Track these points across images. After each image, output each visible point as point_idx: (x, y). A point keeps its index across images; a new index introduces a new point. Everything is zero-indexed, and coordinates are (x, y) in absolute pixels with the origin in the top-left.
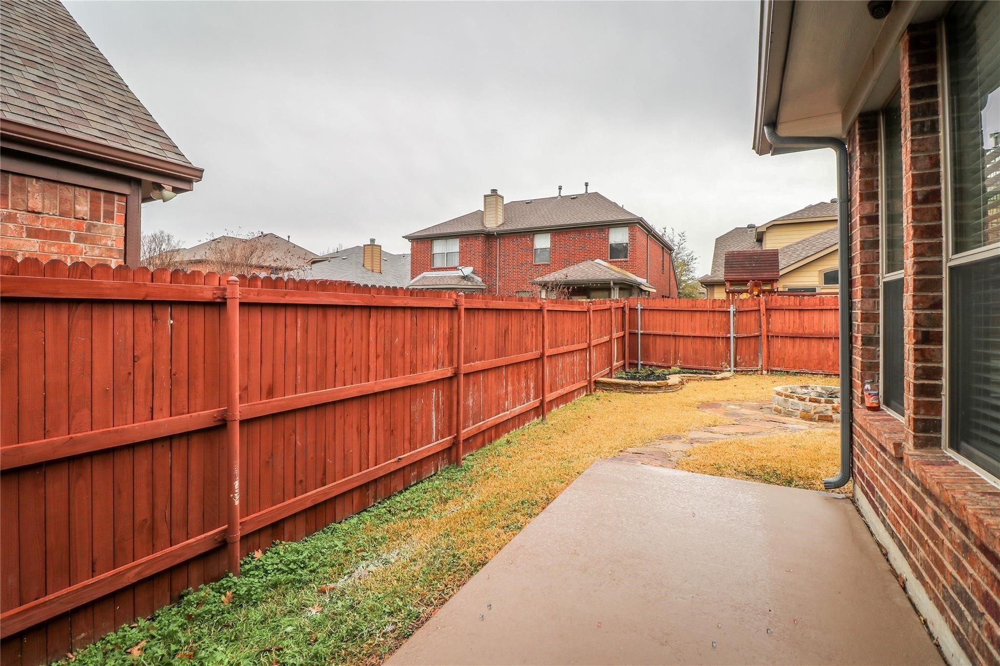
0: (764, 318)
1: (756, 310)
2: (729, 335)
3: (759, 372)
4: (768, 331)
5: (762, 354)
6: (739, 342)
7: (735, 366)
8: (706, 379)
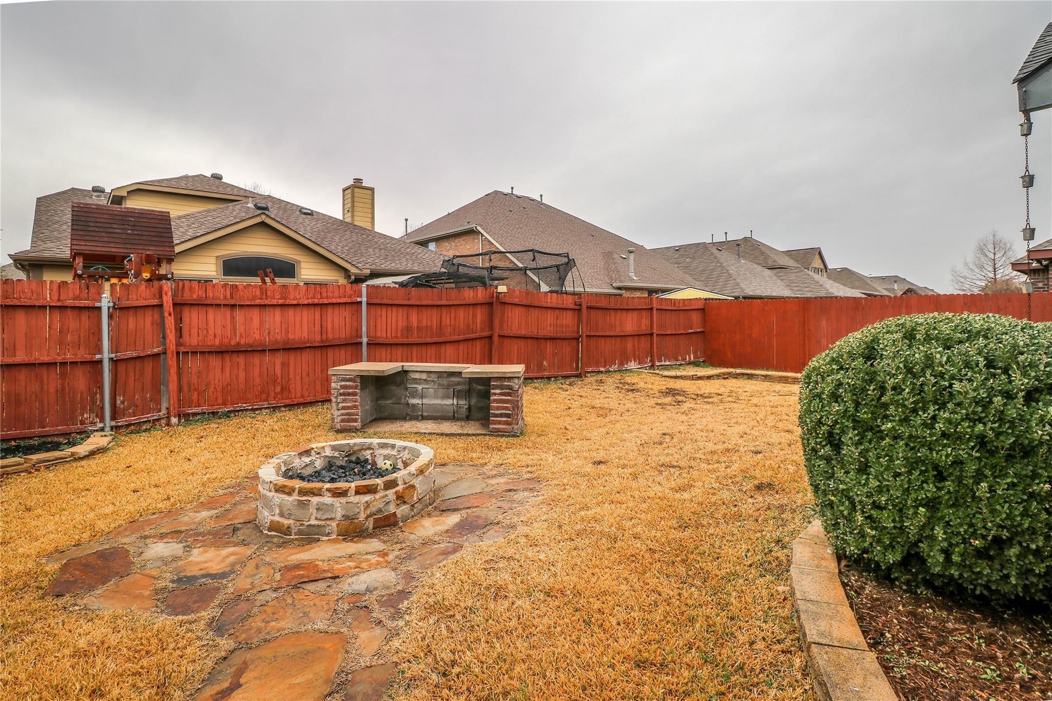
0: (170, 322)
1: (153, 306)
2: (98, 357)
3: (163, 421)
4: (178, 344)
5: (168, 386)
6: (121, 368)
7: (113, 418)
8: (50, 465)
